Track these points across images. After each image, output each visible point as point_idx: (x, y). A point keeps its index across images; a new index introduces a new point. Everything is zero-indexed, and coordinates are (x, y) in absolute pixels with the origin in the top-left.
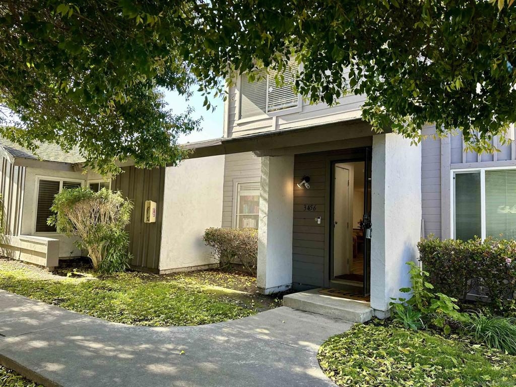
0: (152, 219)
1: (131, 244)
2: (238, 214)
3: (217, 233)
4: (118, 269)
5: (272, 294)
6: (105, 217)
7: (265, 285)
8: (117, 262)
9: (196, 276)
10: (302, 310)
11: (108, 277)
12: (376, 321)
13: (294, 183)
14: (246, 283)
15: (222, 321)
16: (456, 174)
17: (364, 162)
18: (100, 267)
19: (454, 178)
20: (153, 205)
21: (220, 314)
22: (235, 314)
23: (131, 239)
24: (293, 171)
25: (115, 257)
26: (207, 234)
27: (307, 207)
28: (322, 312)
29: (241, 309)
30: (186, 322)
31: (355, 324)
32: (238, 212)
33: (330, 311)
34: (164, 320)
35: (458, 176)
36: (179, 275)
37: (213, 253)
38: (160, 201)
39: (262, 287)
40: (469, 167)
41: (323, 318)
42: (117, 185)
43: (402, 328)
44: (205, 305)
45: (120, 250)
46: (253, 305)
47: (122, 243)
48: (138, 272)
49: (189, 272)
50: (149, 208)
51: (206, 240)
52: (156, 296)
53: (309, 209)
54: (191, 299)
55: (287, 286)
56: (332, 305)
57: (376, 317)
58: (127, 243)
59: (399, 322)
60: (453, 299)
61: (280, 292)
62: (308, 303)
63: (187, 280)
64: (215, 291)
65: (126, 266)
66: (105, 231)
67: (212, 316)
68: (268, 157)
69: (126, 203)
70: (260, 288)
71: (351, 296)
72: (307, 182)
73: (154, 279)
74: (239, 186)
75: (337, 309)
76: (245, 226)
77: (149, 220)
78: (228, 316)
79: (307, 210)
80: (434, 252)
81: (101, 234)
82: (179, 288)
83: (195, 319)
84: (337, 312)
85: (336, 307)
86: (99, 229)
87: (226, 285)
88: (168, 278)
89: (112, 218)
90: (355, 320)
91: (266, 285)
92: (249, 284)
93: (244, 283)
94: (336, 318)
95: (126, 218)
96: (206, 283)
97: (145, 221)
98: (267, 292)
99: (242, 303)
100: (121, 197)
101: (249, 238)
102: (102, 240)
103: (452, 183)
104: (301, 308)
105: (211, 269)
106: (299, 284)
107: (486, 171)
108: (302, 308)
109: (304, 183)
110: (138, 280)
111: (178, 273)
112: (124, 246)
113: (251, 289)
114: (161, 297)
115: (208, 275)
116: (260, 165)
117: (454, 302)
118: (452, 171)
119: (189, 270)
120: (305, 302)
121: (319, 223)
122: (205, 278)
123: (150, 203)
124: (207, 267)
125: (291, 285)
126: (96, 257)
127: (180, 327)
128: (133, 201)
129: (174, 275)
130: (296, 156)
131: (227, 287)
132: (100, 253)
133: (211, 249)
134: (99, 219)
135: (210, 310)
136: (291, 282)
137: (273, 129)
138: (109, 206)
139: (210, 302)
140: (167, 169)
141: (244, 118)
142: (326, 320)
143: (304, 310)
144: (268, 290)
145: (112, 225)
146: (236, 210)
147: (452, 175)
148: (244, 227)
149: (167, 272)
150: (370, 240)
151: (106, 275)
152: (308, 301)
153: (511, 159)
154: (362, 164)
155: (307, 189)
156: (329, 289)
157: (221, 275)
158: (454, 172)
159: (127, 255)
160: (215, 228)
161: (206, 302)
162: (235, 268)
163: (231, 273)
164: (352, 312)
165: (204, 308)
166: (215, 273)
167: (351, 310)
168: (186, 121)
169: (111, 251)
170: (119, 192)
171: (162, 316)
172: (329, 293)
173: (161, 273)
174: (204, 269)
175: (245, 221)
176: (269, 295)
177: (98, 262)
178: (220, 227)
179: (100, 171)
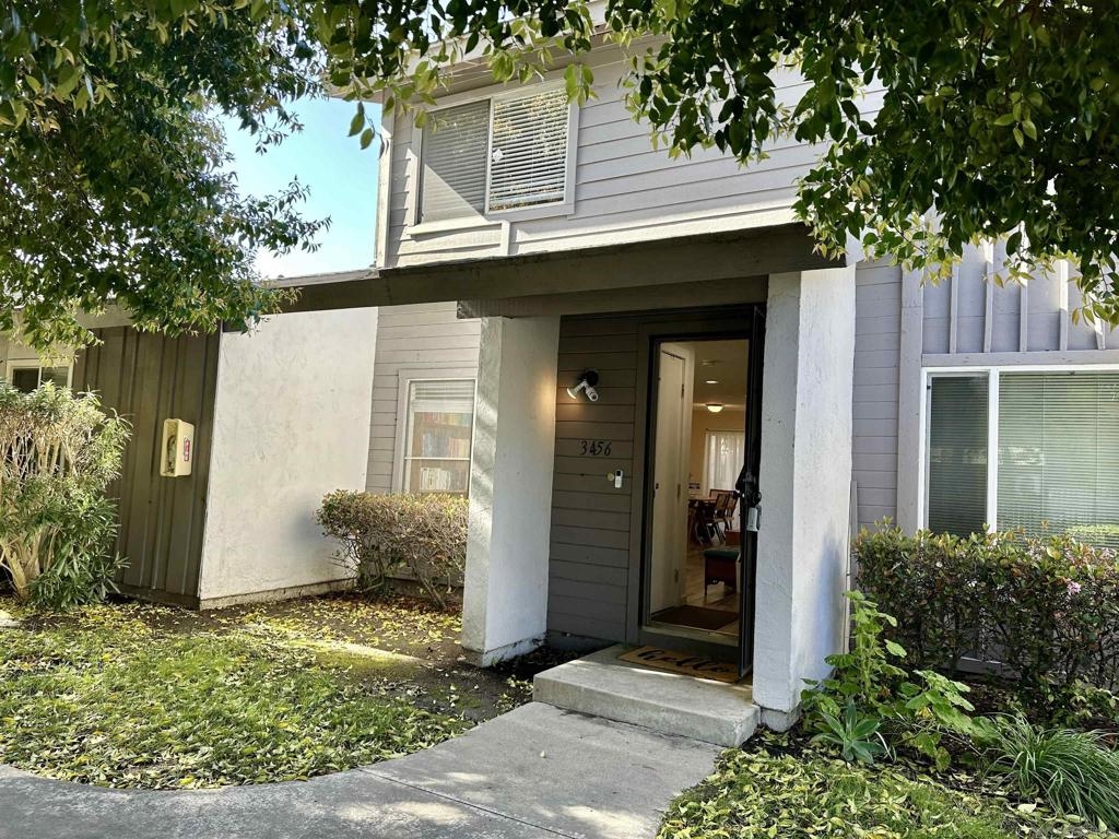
0: (182, 468)
1: (125, 532)
2: (409, 458)
3: (354, 505)
4: (86, 599)
5: (499, 665)
6: (50, 460)
7: (483, 643)
8: (81, 577)
9: (299, 616)
10: (581, 713)
11: (52, 621)
12: (769, 738)
13: (558, 388)
14: (430, 633)
15: (377, 760)
16: (933, 379)
17: (747, 342)
18: (34, 593)
19: (928, 388)
20: (185, 431)
21: (369, 738)
22: (409, 734)
23: (124, 516)
24: (557, 357)
25: (76, 567)
26: (329, 507)
27: (589, 446)
28: (635, 716)
29: (425, 717)
30: (275, 770)
31: (725, 751)
32: (410, 452)
33: (655, 716)
34: (208, 766)
35: (938, 384)
36: (253, 612)
37: (342, 554)
38: (203, 419)
39: (476, 647)
40: (965, 364)
41: (640, 738)
42: (89, 376)
43: (835, 758)
44: (326, 709)
45: (92, 547)
46: (455, 702)
47: (97, 530)
48: (142, 603)
49: (278, 603)
50: (172, 439)
51: (325, 522)
52: (187, 682)
53: (593, 451)
54: (286, 689)
55: (535, 641)
56: (660, 698)
57: (767, 728)
58: (113, 530)
59: (829, 743)
60: (959, 685)
61: (516, 657)
62: (599, 693)
63: (274, 626)
64: (350, 657)
65: (109, 587)
66: (48, 497)
67: (348, 745)
68: (499, 320)
69: (111, 424)
70: (467, 651)
71: (695, 667)
72: (591, 384)
73: (186, 626)
74: (413, 388)
75: (675, 711)
76: (424, 487)
77: (172, 471)
78: (394, 742)
79: (588, 453)
80: (894, 563)
81: (36, 506)
82: (253, 655)
83: (300, 756)
84: (673, 719)
85: (671, 706)
86: (29, 491)
87: (377, 639)
88: (224, 621)
89: (72, 462)
90: (720, 739)
91: (487, 642)
92: (436, 635)
93: (423, 634)
94: (673, 735)
95: (110, 463)
96: (324, 634)
97: (162, 473)
98: (487, 661)
99: (425, 696)
100: (97, 407)
101: (438, 519)
102: (40, 522)
103: (925, 397)
104: (580, 707)
105: (335, 594)
106: (565, 634)
107: (1002, 375)
108: (583, 709)
109: (584, 389)
110: (140, 628)
111: (249, 608)
112: (102, 538)
113: (444, 649)
114: (203, 683)
115: (329, 611)
116: (479, 339)
117: (963, 694)
118: (925, 371)
119: (278, 596)
120: (591, 691)
121: (618, 485)
122: (320, 620)
123: (176, 424)
124: (325, 589)
125: (543, 637)
126: (24, 566)
127: (256, 788)
128: (131, 419)
129: (237, 611)
130: (565, 320)
131: (381, 647)
132: (35, 553)
133: (336, 544)
134: (33, 465)
135: (341, 723)
136: (545, 630)
137: (502, 252)
138: (62, 431)
139: (339, 696)
140: (226, 338)
141: (427, 221)
142: (648, 741)
143: (589, 711)
144: (491, 656)
145: (70, 481)
146: (403, 448)
147: (925, 382)
148: (422, 489)
149: (221, 605)
150: (755, 535)
151: (50, 614)
152: (600, 690)
153: (1058, 349)
154: (741, 347)
155: (592, 404)
156: (640, 647)
157: (363, 611)
158: (929, 374)
159: (112, 561)
160: (351, 491)
161: (330, 698)
162: (398, 590)
163: (387, 603)
164: (715, 720)
165: (325, 719)
166: (346, 606)
167: (711, 714)
168: (279, 217)
169: (67, 550)
170: (90, 395)
171: (205, 749)
172: (641, 660)
173: (204, 606)
174: (319, 593)
175: (426, 474)
176: (492, 666)
177: (29, 578)
178: (362, 490)
179: (31, 336)
